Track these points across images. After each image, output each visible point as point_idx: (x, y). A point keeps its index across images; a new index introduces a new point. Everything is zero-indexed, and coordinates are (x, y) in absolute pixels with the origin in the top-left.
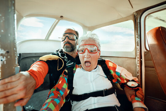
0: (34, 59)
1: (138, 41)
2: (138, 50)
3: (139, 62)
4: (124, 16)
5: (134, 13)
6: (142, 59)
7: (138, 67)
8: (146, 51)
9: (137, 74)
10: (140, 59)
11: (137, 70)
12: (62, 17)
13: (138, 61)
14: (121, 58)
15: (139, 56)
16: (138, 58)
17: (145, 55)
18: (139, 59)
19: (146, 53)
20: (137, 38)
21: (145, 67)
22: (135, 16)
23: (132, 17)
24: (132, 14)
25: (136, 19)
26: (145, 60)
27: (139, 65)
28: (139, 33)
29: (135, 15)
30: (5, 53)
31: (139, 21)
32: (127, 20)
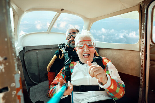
0: (37, 52)
1: (144, 33)
2: (143, 43)
3: (143, 56)
4: (128, 6)
5: (140, 2)
6: (147, 52)
7: (142, 61)
8: (152, 44)
9: (141, 68)
10: (145, 53)
11: (141, 63)
12: (63, 9)
13: (143, 54)
14: (124, 51)
15: (144, 50)
16: (143, 51)
17: (150, 49)
18: (143, 53)
19: (152, 46)
20: (143, 31)
21: (151, 60)
22: (141, 7)
23: (138, 7)
24: (137, 4)
25: (142, 10)
26: (150, 54)
27: (143, 58)
28: (145, 25)
29: (142, 5)
30: (3, 60)
31: (146, 12)
32: (132, 11)
